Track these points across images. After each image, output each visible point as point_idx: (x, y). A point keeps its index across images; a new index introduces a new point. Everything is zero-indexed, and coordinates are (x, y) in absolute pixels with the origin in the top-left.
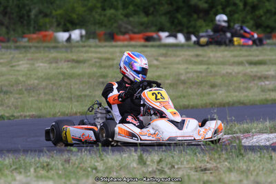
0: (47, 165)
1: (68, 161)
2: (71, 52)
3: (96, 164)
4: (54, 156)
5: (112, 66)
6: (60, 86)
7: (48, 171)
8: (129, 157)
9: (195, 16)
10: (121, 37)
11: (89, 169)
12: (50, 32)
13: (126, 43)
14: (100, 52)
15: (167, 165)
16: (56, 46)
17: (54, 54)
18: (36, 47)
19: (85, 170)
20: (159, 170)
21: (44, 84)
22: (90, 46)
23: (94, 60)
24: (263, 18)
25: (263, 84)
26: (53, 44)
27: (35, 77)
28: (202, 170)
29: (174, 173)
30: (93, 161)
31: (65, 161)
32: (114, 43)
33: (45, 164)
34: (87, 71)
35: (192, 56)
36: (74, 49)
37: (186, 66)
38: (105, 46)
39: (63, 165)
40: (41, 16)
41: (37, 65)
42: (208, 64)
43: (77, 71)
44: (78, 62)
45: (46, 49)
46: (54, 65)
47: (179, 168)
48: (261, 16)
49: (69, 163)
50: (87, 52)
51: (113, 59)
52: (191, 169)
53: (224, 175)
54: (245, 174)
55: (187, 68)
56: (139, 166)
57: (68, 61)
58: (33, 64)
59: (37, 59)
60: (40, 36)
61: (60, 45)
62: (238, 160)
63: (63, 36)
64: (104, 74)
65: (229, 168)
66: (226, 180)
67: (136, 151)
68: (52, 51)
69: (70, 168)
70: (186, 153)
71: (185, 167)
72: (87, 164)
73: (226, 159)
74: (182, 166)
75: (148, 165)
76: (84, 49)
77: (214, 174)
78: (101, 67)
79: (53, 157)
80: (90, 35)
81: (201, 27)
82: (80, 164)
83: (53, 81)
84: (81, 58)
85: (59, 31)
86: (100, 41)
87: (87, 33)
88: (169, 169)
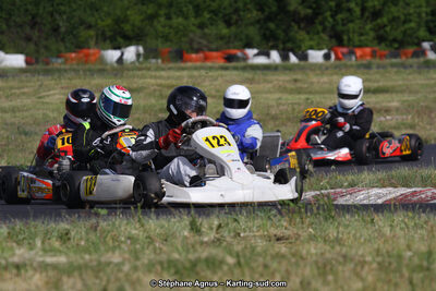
1: (95, 228)
2: (122, 77)
19: (117, 240)
24: (388, 29)
25: (382, 119)
35: (289, 81)
38: (170, 69)
40: (82, 28)
48: (385, 26)
55: (280, 99)
63: (112, 55)
71: (254, 236)
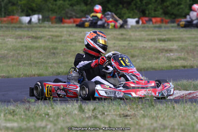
0: (13, 112)
1: (28, 109)
2: (32, 31)
3: (49, 111)
4: (19, 105)
5: (61, 41)
6: (23, 55)
7: (13, 116)
8: (72, 106)
9: (121, 6)
10: (68, 20)
11: (44, 115)
12: (16, 17)
13: (71, 25)
14: (52, 31)
15: (99, 112)
16: (21, 26)
17: (19, 32)
18: (6, 27)
19: (40, 115)
20: (94, 116)
21: (11, 53)
22: (45, 27)
23: (48, 37)
24: (169, 8)
25: (169, 55)
26: (18, 25)
27: (6, 48)
28: (124, 116)
29: (104, 118)
30: (46, 110)
31: (26, 109)
32: (62, 25)
33: (12, 111)
34: (43, 44)
35: (118, 35)
36: (33, 29)
37: (114, 42)
38: (56, 27)
39: (24, 112)
40: (10, 5)
41: (7, 40)
42: (130, 41)
43: (35, 45)
44: (37, 38)
45: (14, 29)
46: (19, 40)
47: (107, 115)
48: (168, 6)
49: (29, 110)
50: (42, 31)
51: (61, 36)
52: (116, 115)
53: (140, 120)
54: (155, 119)
55: (115, 43)
56: (79, 113)
57: (29, 37)
58: (4, 39)
59: (7, 36)
60: (10, 19)
61: (23, 26)
62: (150, 109)
63: (26, 19)
64: (55, 46)
65: (144, 115)
66: (142, 123)
67: (77, 102)
68: (17, 30)
69: (30, 114)
70: (113, 104)
71: (112, 114)
72: (42, 111)
73: (142, 109)
74: (111, 113)
75: (86, 113)
76: (41, 29)
77: (133, 119)
78: (53, 41)
79: (17, 106)
80: (45, 19)
81: (125, 14)
82: (37, 111)
83: (18, 52)
84: (39, 35)
85: (23, 16)
86: (52, 23)
87: (43, 17)
88: (101, 115)
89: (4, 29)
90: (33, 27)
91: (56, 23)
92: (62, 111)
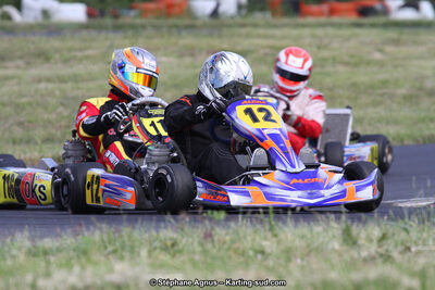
0: (173, 245)
3: (265, 243)
4: (186, 227)
7: (174, 256)
8: (325, 230)
10: (314, 8)
11: (251, 253)
13: (323, 19)
14: (273, 37)
15: (396, 246)
16: (192, 24)
17: (187, 40)
18: (155, 27)
20: (381, 255)
22: (255, 26)
23: (262, 51)
26: (187, 22)
30: (258, 239)
31: (206, 236)
32: (301, 20)
33: (169, 243)
36: (225, 31)
39: (201, 244)
45: (175, 30)
46: (188, 60)
47: (418, 253)
49: (212, 240)
50: (248, 36)
56: (345, 248)
60: (163, 6)
61: (199, 23)
67: (338, 219)
68: (184, 33)
69: (215, 251)
72: (247, 243)
74: (426, 248)
76: (243, 31)
79: (182, 229)
80: (255, 4)
82: (234, 242)
86: (274, 15)
88: (401, 253)
89: (150, 31)
90: (223, 26)
91: (285, 14)
92: (298, 243)
